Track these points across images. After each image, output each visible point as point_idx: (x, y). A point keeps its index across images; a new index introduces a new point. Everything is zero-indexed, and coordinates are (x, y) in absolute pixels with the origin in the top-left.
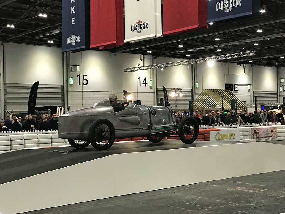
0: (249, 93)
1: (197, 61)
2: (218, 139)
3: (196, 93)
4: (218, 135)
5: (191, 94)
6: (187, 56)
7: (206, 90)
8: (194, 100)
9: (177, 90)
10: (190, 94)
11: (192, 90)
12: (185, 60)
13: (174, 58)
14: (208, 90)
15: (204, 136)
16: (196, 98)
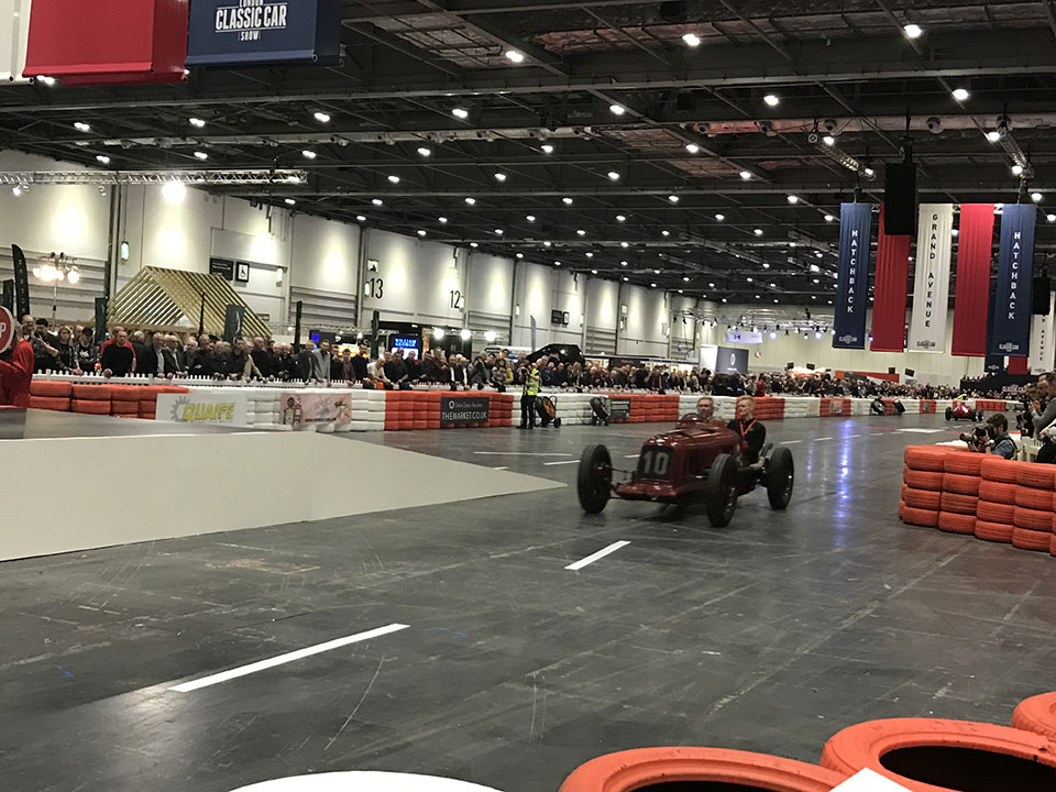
0: (277, 292)
1: (132, 178)
2: (180, 417)
3: (119, 274)
4: (182, 407)
5: (103, 278)
6: (99, 158)
7: (150, 268)
8: (112, 296)
9: (59, 260)
10: (102, 276)
11: (108, 264)
12: (92, 172)
13: (57, 160)
14: (157, 269)
15: (140, 405)
16: (118, 291)
